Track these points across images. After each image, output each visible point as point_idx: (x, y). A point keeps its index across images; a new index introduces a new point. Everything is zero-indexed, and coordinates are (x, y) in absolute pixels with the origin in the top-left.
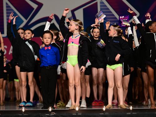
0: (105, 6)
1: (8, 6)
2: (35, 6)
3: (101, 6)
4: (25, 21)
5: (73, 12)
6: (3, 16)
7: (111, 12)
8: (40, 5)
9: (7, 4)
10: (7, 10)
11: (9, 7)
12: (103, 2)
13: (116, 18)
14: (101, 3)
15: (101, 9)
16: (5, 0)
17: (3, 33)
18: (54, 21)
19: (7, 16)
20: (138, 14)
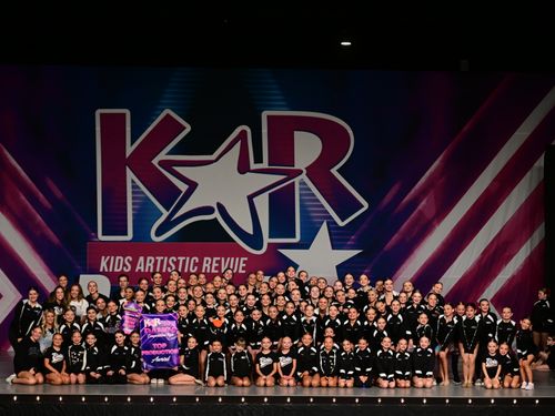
0: (309, 190)
1: (135, 186)
2: (183, 187)
3: (301, 189)
5: (250, 198)
6: (126, 204)
7: (318, 200)
9: (133, 181)
10: (133, 192)
11: (138, 187)
12: (304, 183)
13: (326, 212)
14: (300, 184)
15: (301, 195)
16: (130, 175)
17: (126, 234)
18: (217, 215)
19: (133, 204)
20: (366, 205)
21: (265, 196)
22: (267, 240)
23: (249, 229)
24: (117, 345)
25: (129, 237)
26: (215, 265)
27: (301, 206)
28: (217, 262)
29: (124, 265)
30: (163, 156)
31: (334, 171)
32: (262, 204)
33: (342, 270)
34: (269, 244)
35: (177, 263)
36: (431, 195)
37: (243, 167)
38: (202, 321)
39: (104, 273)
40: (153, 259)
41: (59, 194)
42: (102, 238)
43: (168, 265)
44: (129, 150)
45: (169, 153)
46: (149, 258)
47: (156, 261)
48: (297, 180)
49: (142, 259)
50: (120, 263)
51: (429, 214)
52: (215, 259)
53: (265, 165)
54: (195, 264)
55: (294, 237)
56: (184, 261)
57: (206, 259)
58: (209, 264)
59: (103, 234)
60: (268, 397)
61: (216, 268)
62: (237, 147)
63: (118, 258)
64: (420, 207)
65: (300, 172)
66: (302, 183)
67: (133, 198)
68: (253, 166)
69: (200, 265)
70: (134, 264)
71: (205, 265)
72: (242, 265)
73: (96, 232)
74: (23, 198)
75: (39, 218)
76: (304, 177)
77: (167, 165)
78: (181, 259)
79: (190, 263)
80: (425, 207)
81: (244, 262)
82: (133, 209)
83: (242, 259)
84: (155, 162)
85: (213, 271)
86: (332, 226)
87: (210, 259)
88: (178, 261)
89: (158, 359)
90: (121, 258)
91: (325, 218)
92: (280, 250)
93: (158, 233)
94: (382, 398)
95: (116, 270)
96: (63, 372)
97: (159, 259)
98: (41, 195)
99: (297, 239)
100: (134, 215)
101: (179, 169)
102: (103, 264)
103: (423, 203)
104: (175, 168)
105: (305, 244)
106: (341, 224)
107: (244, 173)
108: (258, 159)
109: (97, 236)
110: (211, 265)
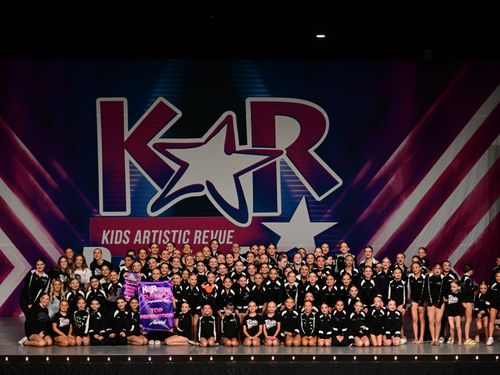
0: (289, 168)
1: (132, 167)
2: (176, 167)
3: (281, 168)
4: (160, 191)
5: (236, 177)
6: (124, 183)
7: (297, 178)
8: (184, 166)
9: (130, 163)
10: (131, 173)
11: (135, 168)
12: (285, 163)
13: (305, 188)
14: (281, 163)
15: (282, 173)
16: (128, 157)
17: (124, 210)
18: (206, 192)
19: (131, 183)
20: (341, 182)
21: (250, 174)
22: (251, 214)
23: (235, 204)
24: (119, 310)
25: (128, 212)
26: (205, 237)
27: (282, 183)
28: (207, 234)
29: (123, 238)
30: (157, 139)
31: (311, 151)
32: (247, 181)
33: (319, 240)
34: (254, 218)
35: (170, 236)
36: (399, 172)
37: (229, 149)
38: (194, 288)
39: (105, 246)
40: (149, 232)
41: (64, 175)
42: (103, 213)
43: (163, 238)
44: (127, 134)
45: (162, 137)
46: (145, 232)
47: (152, 234)
48: (278, 160)
49: (139, 232)
50: (120, 237)
51: (398, 190)
52: (205, 232)
53: (249, 146)
54: (187, 236)
55: (276, 211)
56: (177, 234)
57: (197, 231)
58: (200, 236)
59: (104, 210)
60: (254, 356)
61: (206, 240)
62: (224, 130)
63: (117, 232)
64: (389, 183)
65: (281, 153)
66: (283, 162)
67: (131, 178)
68: (239, 147)
69: (191, 237)
70: (132, 237)
71: (196, 237)
72: (229, 237)
73: (98, 208)
74: (32, 178)
75: (47, 196)
76: (284, 156)
77: (161, 147)
78: (175, 232)
79: (182, 235)
80: (393, 183)
81: (231, 234)
82: (131, 188)
83: (230, 232)
84: (150, 145)
85: (204, 243)
86: (310, 201)
87: (200, 232)
88: (172, 234)
89: (155, 323)
90: (121, 232)
91: (304, 193)
92: (264, 224)
93: (154, 209)
94: (357, 356)
95: (116, 242)
96: (70, 335)
97: (155, 232)
98: (48, 175)
99: (278, 213)
100: (131, 193)
101: (172, 151)
102: (105, 237)
103: (392, 179)
104: (169, 150)
105: (285, 218)
106: (318, 199)
107: (230, 154)
108: (243, 141)
109: (98, 212)
110: (201, 237)
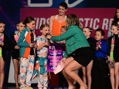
25: (50, 4)
42: (30, 5)
50: (44, 23)
52: (111, 20)
54: (97, 24)
56: (89, 22)
57: (105, 20)
63: (42, 19)
69: (100, 24)
71: (104, 24)
78: (87, 20)
79: (93, 23)
87: (107, 20)
88: (85, 21)
90: (44, 19)
93: (71, 1)
109: (27, 4)
110: (108, 24)
